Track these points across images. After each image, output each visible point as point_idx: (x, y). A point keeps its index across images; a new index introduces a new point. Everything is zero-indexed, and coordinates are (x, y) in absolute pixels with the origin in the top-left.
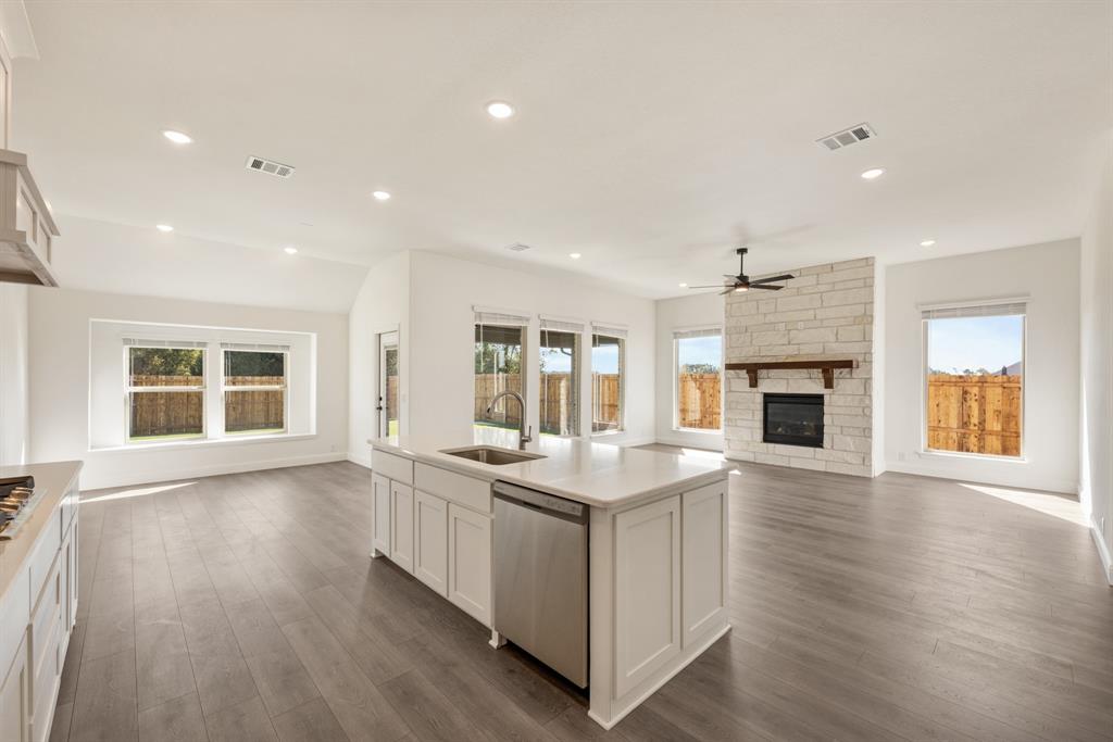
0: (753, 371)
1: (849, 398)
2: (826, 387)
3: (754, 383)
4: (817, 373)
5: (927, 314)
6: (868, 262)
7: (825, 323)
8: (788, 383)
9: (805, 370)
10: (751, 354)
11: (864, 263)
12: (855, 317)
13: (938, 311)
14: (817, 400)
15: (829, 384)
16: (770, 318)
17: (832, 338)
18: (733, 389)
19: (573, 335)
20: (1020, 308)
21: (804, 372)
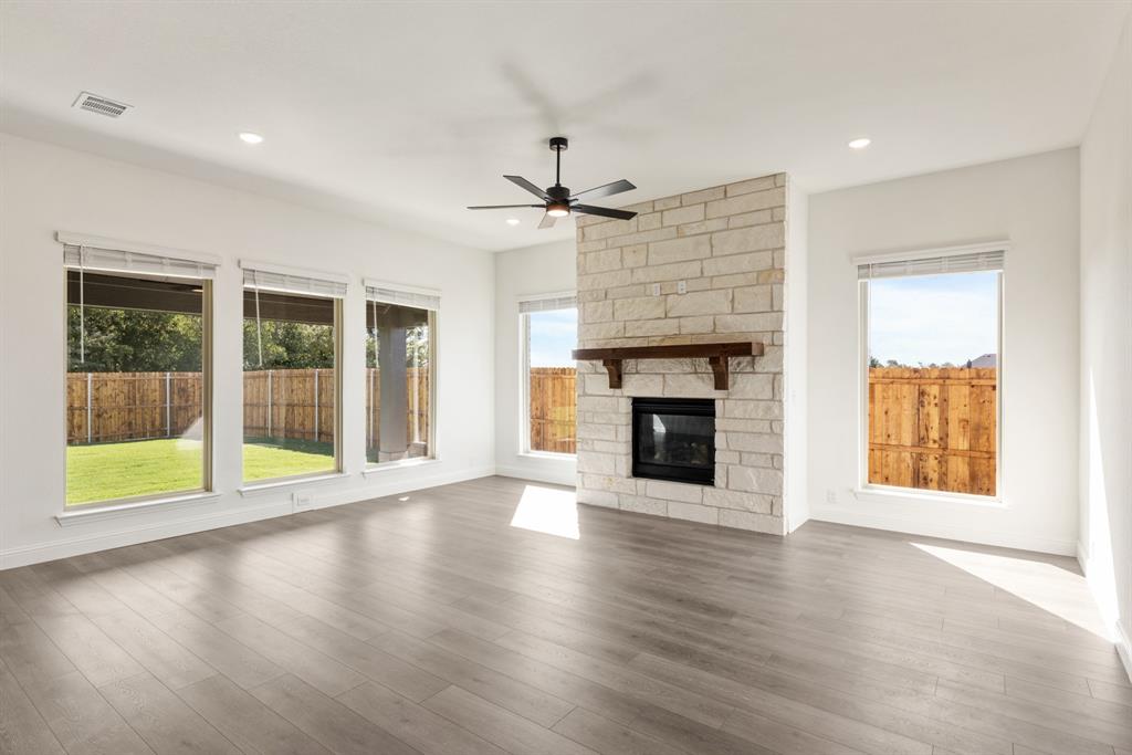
0: (614, 361)
1: (751, 405)
2: (716, 388)
3: (616, 381)
4: (703, 363)
5: (865, 270)
6: (776, 181)
7: (717, 283)
8: (664, 381)
9: (688, 360)
10: (613, 334)
11: (768, 184)
12: (759, 273)
13: (881, 265)
14: (705, 408)
15: (721, 383)
16: (640, 276)
17: (727, 308)
18: (589, 391)
19: (330, 302)
20: (994, 259)
21: (685, 364)
